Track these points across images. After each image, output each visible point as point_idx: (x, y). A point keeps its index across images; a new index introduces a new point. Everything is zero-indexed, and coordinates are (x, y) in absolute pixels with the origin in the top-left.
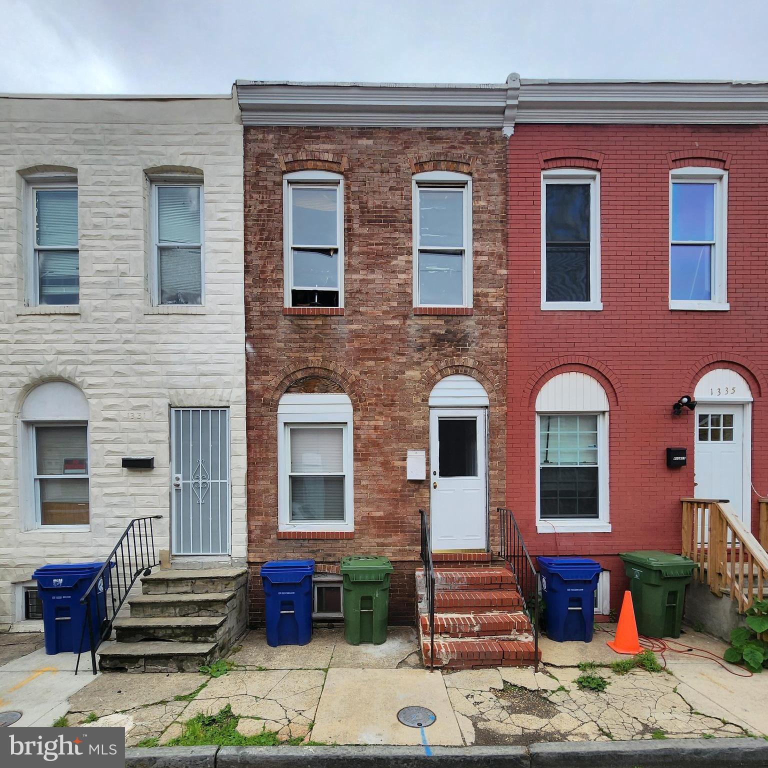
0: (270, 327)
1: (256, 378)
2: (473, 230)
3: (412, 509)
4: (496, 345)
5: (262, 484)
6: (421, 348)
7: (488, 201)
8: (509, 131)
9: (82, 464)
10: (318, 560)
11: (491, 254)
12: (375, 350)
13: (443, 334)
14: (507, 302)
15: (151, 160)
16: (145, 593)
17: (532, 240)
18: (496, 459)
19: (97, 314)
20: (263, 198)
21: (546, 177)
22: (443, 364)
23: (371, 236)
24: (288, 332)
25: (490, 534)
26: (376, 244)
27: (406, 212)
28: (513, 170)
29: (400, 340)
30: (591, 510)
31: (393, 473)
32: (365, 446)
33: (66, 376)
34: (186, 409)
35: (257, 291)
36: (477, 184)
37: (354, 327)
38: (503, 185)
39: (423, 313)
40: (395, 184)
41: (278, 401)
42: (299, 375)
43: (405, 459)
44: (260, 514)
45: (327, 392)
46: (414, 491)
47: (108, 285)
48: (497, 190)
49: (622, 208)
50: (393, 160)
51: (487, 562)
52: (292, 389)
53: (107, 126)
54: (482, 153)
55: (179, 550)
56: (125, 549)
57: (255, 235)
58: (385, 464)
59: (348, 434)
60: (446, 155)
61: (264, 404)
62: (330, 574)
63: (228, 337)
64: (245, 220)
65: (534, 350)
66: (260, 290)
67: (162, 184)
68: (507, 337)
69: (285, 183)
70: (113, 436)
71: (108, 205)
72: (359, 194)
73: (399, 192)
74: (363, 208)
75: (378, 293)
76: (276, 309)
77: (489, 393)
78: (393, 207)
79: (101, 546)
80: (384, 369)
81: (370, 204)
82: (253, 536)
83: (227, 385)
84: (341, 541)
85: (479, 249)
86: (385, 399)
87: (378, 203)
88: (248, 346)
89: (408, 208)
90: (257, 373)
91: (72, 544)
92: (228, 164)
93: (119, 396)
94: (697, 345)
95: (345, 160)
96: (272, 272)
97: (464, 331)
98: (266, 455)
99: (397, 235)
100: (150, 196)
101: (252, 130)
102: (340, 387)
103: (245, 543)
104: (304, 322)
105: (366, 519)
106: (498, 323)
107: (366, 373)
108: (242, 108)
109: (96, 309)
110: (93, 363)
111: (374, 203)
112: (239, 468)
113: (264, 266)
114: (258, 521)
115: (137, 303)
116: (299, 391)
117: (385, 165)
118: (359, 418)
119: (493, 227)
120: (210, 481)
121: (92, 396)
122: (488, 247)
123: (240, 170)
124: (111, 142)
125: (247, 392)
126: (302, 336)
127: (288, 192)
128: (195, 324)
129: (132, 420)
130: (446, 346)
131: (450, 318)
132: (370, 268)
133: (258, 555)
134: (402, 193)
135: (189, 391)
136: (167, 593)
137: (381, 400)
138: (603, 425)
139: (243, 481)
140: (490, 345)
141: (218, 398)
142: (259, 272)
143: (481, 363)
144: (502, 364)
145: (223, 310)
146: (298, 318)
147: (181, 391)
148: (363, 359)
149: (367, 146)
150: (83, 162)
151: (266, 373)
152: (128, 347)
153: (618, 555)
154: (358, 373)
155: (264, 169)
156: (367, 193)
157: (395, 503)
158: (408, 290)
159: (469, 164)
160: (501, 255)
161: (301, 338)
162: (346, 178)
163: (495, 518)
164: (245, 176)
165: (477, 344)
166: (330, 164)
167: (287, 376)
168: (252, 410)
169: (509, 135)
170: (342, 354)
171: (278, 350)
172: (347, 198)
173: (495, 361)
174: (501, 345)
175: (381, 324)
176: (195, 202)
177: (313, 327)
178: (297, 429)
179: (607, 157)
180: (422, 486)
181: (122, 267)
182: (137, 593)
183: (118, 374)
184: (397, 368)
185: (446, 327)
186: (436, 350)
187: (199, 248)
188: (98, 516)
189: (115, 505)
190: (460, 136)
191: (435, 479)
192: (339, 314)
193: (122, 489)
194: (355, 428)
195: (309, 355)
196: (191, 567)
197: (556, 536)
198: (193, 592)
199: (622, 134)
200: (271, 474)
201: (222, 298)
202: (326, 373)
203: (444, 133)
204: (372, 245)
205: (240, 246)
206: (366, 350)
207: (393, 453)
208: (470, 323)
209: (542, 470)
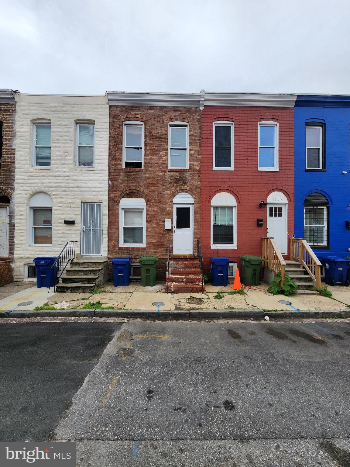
0: (117, 175)
1: (112, 193)
2: (189, 142)
3: (166, 240)
4: (197, 182)
5: (113, 230)
6: (170, 183)
7: (195, 132)
8: (202, 108)
9: (49, 222)
10: (133, 257)
11: (195, 151)
12: (154, 184)
13: (178, 178)
14: (201, 167)
15: (77, 117)
16: (71, 267)
17: (210, 146)
18: (197, 222)
19: (57, 170)
20: (116, 130)
21: (215, 124)
22: (178, 189)
23: (153, 144)
24: (124, 177)
25: (194, 249)
26: (155, 147)
28: (203, 122)
29: (163, 180)
30: (231, 241)
31: (160, 227)
32: (150, 217)
33: (45, 191)
34: (87, 204)
35: (113, 162)
36: (191, 126)
37: (147, 175)
38: (200, 126)
39: (171, 171)
40: (162, 126)
41: (120, 201)
42: (127, 192)
43: (164, 222)
44: (112, 241)
45: (137, 198)
46: (167, 233)
47: (61, 160)
48: (198, 128)
49: (241, 135)
50: (161, 118)
51: (193, 259)
52: (125, 197)
53: (62, 105)
54: (192, 115)
55: (83, 253)
56: (65, 252)
57: (113, 143)
58: (157, 224)
59: (144, 212)
60: (180, 116)
61: (115, 202)
62: (137, 262)
63: (102, 178)
64: (109, 138)
65: (210, 184)
67: (81, 125)
68: (201, 179)
69: (124, 125)
70: (61, 212)
71: (62, 132)
72: (149, 129)
73: (163, 129)
74: (151, 134)
75: (156, 164)
76: (120, 169)
77: (194, 199)
78: (161, 134)
79: (56, 251)
80: (157, 190)
81: (153, 133)
82: (110, 249)
83: (102, 195)
84: (141, 251)
85: (191, 149)
86: (157, 201)
87: (156, 132)
88: (109, 182)
89: (167, 134)
90: (112, 191)
91: (45, 250)
92: (103, 118)
93: (64, 198)
94: (268, 183)
95: (144, 117)
96: (118, 156)
97: (186, 177)
98: (115, 220)
99: (162, 143)
100: (76, 129)
101: (112, 107)
102: (142, 196)
103: (107, 251)
104: (129, 173)
105: (150, 243)
106: (198, 174)
107: (151, 191)
108: (109, 100)
109: (56, 168)
110: (55, 187)
111: (154, 132)
112: (105, 224)
113: (116, 154)
114: (112, 243)
115: (71, 166)
116: (127, 198)
117: (159, 119)
118: (148, 207)
119: (196, 141)
120: (95, 229)
121: (54, 198)
122: (194, 149)
123: (108, 120)
124: (63, 111)
125: (109, 198)
127: (125, 128)
128: (91, 174)
129: (68, 207)
130: (179, 182)
131: (181, 173)
132: (153, 155)
133: (111, 255)
135: (88, 197)
136: (79, 268)
138: (235, 210)
139: (107, 229)
140: (195, 182)
141: (98, 200)
142: (114, 156)
143: (191, 189)
144: (199, 189)
145: (101, 169)
146: (127, 172)
147: (86, 197)
148: (150, 187)
149: (152, 113)
150: (53, 117)
151: (115, 191)
152: (67, 181)
153: (239, 257)
154: (148, 191)
155: (116, 120)
156: (152, 129)
157: (160, 237)
158: (166, 163)
159: (188, 119)
160: (199, 151)
161: (128, 179)
162: (145, 124)
163: (196, 243)
164: (109, 123)
165: (190, 182)
166: (139, 119)
167: (123, 192)
168: (110, 204)
169: (202, 109)
170: (142, 185)
171: (120, 183)
172: (145, 130)
173: (196, 187)
175: (156, 174)
176: (92, 131)
177: (133, 175)
178: (126, 211)
179: (236, 117)
180: (170, 231)
181: (66, 154)
182: (69, 267)
183: (63, 191)
184: (162, 190)
185: (179, 176)
186: (175, 184)
187: (93, 147)
188: (55, 241)
189: (61, 237)
190: (185, 109)
191: (175, 229)
192: (142, 171)
193: (64, 231)
194: (147, 211)
195: (131, 185)
196: (88, 259)
197: (217, 250)
198: (88, 267)
199: (242, 110)
200: (117, 227)
201: (101, 165)
202: (137, 191)
203: (179, 108)
204: (154, 147)
205: (107, 147)
206: (151, 183)
207: (160, 220)
208: (188, 175)
209: (214, 226)
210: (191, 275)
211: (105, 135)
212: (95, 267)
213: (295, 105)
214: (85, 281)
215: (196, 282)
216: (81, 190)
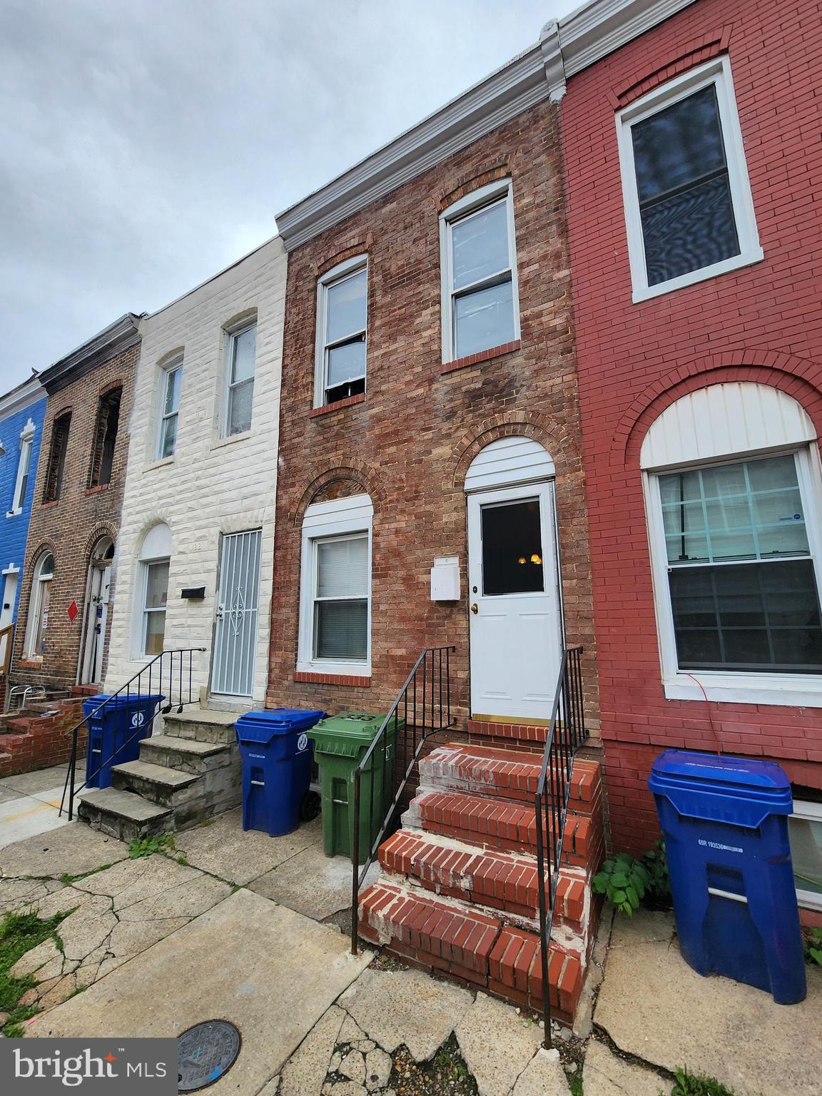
0: (298, 435)
1: (284, 492)
2: (517, 239)
4: (558, 381)
5: (286, 612)
6: (451, 415)
7: (535, 194)
8: (558, 94)
9: (163, 597)
10: (330, 713)
11: (544, 257)
12: (396, 432)
13: (479, 388)
14: (572, 313)
15: (226, 317)
18: (571, 559)
19: (183, 459)
20: (299, 309)
22: (481, 429)
23: (392, 303)
24: (314, 436)
26: (399, 308)
27: (434, 256)
28: (570, 137)
29: (425, 412)
31: (418, 592)
32: (385, 558)
33: (162, 518)
34: (234, 535)
35: (290, 401)
36: (520, 182)
37: (375, 410)
38: (555, 162)
39: (451, 368)
40: (419, 234)
41: (303, 514)
42: (322, 481)
43: (429, 572)
44: (280, 649)
45: (349, 494)
46: (444, 618)
47: (191, 432)
48: (547, 174)
50: (417, 210)
52: (318, 498)
53: (203, 304)
54: (523, 141)
55: (215, 689)
57: (291, 347)
58: (408, 581)
59: (369, 543)
60: (477, 170)
61: (290, 520)
63: (265, 455)
64: (284, 337)
65: (627, 369)
66: (292, 400)
67: (236, 333)
68: (576, 363)
69: (319, 286)
70: (182, 568)
71: (199, 366)
72: (382, 263)
73: (423, 241)
75: (401, 363)
76: (304, 414)
77: (553, 455)
78: (417, 260)
80: (407, 453)
81: (393, 268)
82: (273, 676)
83: (262, 504)
84: (356, 689)
86: (408, 492)
87: (400, 263)
88: (280, 460)
89: (436, 253)
90: (285, 487)
92: (275, 292)
93: (189, 529)
95: (369, 236)
97: (509, 375)
98: (291, 577)
99: (421, 288)
100: (227, 346)
101: (294, 253)
102: (362, 486)
103: (265, 685)
104: (328, 420)
105: (384, 659)
106: (561, 347)
107: (386, 463)
108: (284, 237)
109: (183, 455)
110: (177, 502)
111: (397, 265)
112: (266, 594)
114: (278, 658)
115: (207, 441)
116: (323, 500)
117: (408, 220)
118: (379, 522)
119: (543, 222)
120: (244, 610)
121: (174, 532)
122: (538, 253)
123: (283, 293)
124: (205, 315)
125: (277, 508)
126: (326, 436)
127: (322, 294)
128: (243, 449)
129: (195, 551)
130: (484, 403)
131: (488, 364)
132: (392, 338)
133: (275, 700)
135: (234, 516)
137: (403, 493)
139: (268, 609)
140: (550, 383)
141: (254, 519)
142: (293, 382)
143: (536, 414)
144: (572, 407)
145: (263, 429)
146: (322, 418)
147: (229, 518)
148: (384, 447)
149: (390, 211)
150: (188, 339)
151: (293, 485)
152: (198, 483)
154: (378, 465)
155: (301, 283)
156: (390, 258)
157: (420, 635)
158: (437, 347)
159: (507, 165)
160: (558, 252)
161: (324, 438)
162: (371, 254)
164: (287, 297)
165: (529, 388)
166: (356, 248)
167: (311, 484)
168: (280, 528)
169: (560, 98)
170: (362, 446)
171: (305, 457)
173: (559, 403)
174: (569, 377)
175: (403, 397)
177: (335, 423)
178: (326, 544)
179: (737, 24)
180: (455, 610)
181: (200, 414)
183: (190, 509)
184: (422, 448)
185: (483, 379)
186: (471, 411)
187: (253, 378)
190: (494, 139)
191: (476, 598)
192: (360, 400)
193: (182, 621)
194: (375, 535)
195: (331, 455)
196: (222, 708)
197: (709, 708)
198: (195, 740)
200: (293, 600)
201: (263, 418)
202: (347, 472)
203: (472, 148)
204: (396, 310)
205: (279, 363)
206: (387, 434)
207: (416, 563)
208: (517, 365)
209: (673, 575)
210: (520, 853)
211: (275, 333)
214: (151, 791)
216: (222, 500)
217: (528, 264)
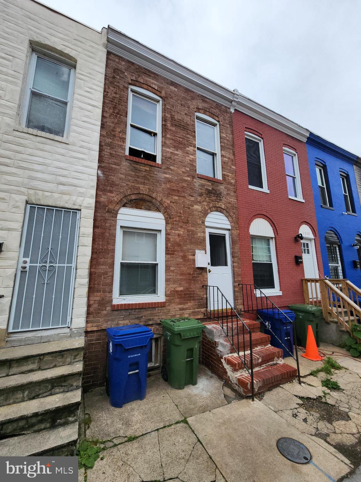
0: (116, 164)
1: (103, 193)
2: (221, 146)
3: (199, 285)
4: (233, 200)
5: (102, 269)
6: (201, 195)
7: (227, 135)
8: (232, 111)
11: (229, 158)
12: (178, 191)
13: (211, 190)
14: (236, 181)
15: (37, 37)
17: (243, 157)
18: (236, 257)
20: (116, 91)
21: (246, 134)
22: (211, 205)
23: (176, 132)
24: (128, 170)
25: (235, 299)
26: (179, 137)
27: (193, 127)
28: (235, 127)
29: (191, 188)
31: (189, 263)
32: (173, 246)
34: (41, 207)
35: (109, 140)
36: (221, 127)
37: (167, 176)
38: (231, 131)
39: (201, 177)
40: (187, 113)
41: (118, 211)
42: (133, 197)
43: (194, 255)
44: (98, 291)
45: (149, 210)
46: (199, 274)
48: (229, 132)
49: (271, 155)
50: (186, 102)
52: (127, 205)
54: (223, 115)
57: (110, 109)
58: (184, 257)
59: (162, 237)
60: (209, 110)
61: (108, 212)
63: (85, 163)
64: (104, 98)
65: (248, 205)
66: (111, 141)
67: (42, 55)
68: (237, 197)
69: (130, 89)
72: (170, 110)
73: (189, 117)
74: (172, 118)
75: (180, 162)
76: (121, 154)
77: (231, 223)
78: (186, 123)
80: (183, 202)
81: (176, 117)
82: (91, 309)
83: (81, 194)
84: (157, 309)
85: (224, 154)
86: (184, 219)
87: (180, 118)
88: (99, 172)
90: (104, 191)
92: (95, 64)
94: (298, 214)
95: (164, 92)
96: (120, 132)
97: (220, 191)
98: (107, 247)
99: (188, 136)
101: (112, 55)
102: (158, 208)
103: (85, 315)
104: (138, 167)
105: (173, 293)
106: (233, 190)
107: (173, 203)
108: (109, 40)
111: (178, 117)
112: (84, 256)
113: (114, 127)
114: (97, 297)
116: (132, 207)
117: (183, 102)
118: (169, 228)
119: (229, 147)
120: (57, 265)
122: (227, 155)
123: (103, 70)
125: (96, 202)
126: (137, 174)
127: (131, 95)
128: (59, 148)
130: (212, 196)
131: (213, 183)
132: (176, 148)
133: (95, 324)
134: (191, 118)
135: (47, 194)
137: (181, 219)
138: (272, 244)
139: (87, 265)
141: (72, 202)
142: (111, 130)
143: (227, 208)
144: (236, 210)
145: (83, 145)
146: (134, 163)
147: (40, 193)
148: (172, 195)
149: (174, 91)
151: (111, 192)
154: (169, 202)
155: (118, 77)
156: (174, 112)
157: (189, 281)
158: (195, 164)
159: (218, 117)
160: (232, 160)
162: (163, 101)
163: (237, 289)
164: (106, 75)
165: (225, 198)
166: (155, 91)
167: (126, 196)
168: (98, 214)
170: (160, 189)
171: (120, 179)
172: (164, 110)
173: (233, 207)
174: (235, 201)
175: (181, 177)
176: (66, 76)
177: (144, 170)
178: (128, 231)
179: (264, 135)
180: (203, 272)
184: (190, 203)
185: (212, 187)
186: (208, 197)
187: (67, 103)
190: (214, 104)
191: (209, 267)
192: (158, 167)
194: (167, 234)
195: (141, 186)
196: (30, 342)
198: (40, 369)
199: (269, 128)
200: (110, 261)
201: (83, 138)
202: (150, 199)
203: (207, 100)
204: (177, 137)
205: (100, 111)
206: (174, 190)
207: (188, 250)
208: (222, 188)
211: (96, 90)
212: (61, 364)
213: (307, 141)
215: (273, 361)
216: (30, 176)
217: (225, 157)
